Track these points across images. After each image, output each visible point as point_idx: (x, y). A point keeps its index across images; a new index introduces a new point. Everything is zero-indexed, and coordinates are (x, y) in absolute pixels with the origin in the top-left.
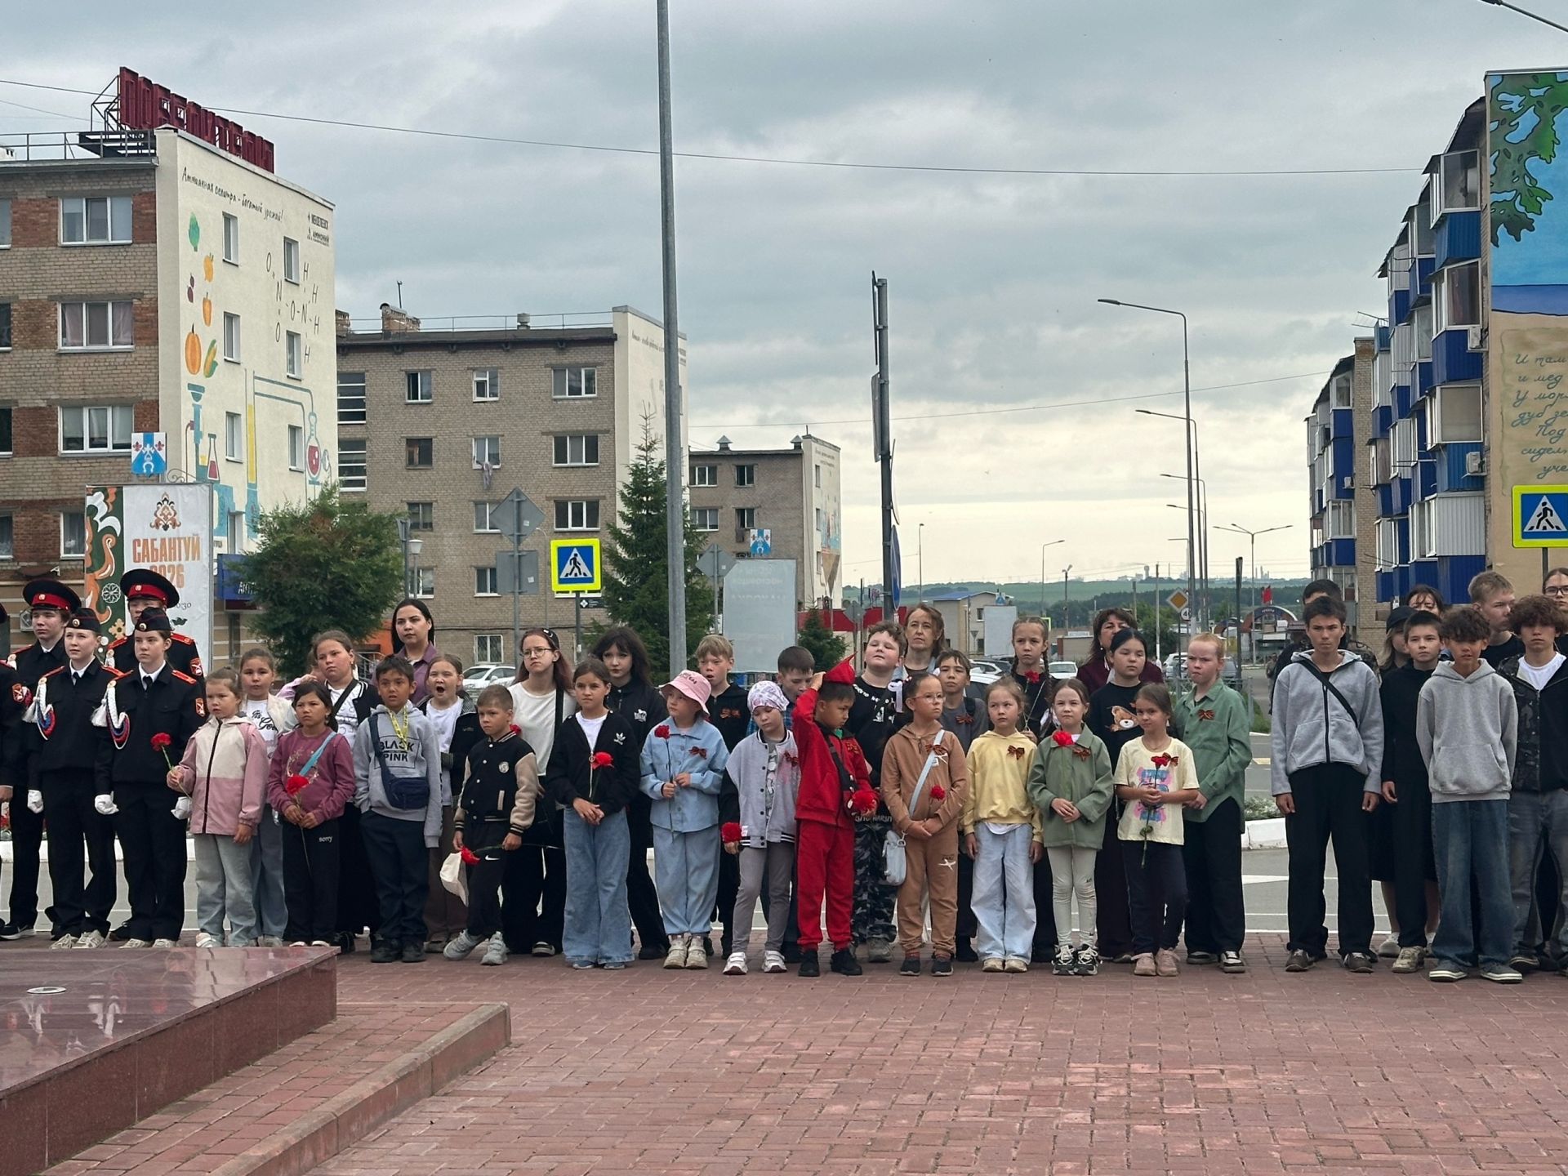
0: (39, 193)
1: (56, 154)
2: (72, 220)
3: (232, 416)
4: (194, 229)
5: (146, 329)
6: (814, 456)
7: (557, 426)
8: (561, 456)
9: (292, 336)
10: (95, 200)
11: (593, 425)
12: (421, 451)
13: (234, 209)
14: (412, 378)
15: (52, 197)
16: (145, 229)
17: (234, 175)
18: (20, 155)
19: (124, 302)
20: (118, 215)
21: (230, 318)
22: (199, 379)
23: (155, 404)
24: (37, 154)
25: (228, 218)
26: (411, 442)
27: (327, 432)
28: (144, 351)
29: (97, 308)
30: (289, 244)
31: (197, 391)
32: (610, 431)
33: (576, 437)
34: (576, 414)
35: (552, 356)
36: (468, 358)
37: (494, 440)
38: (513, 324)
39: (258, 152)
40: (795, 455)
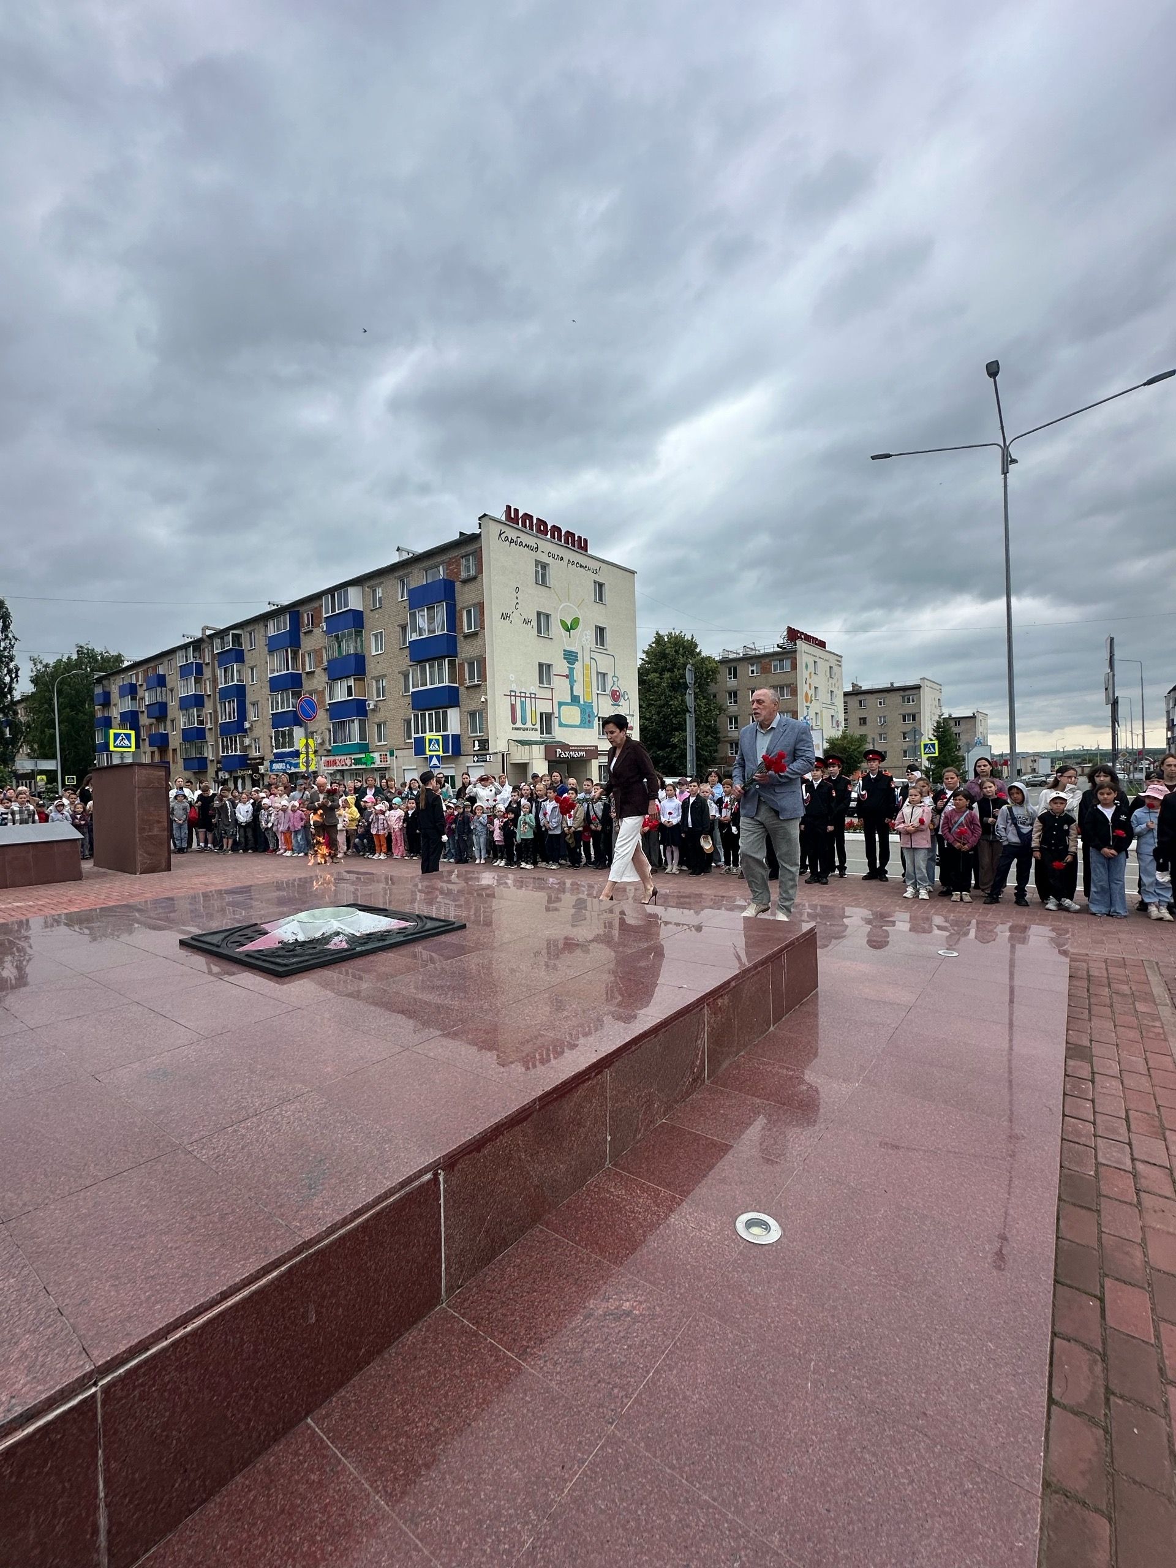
0: (767, 660)
1: (771, 650)
2: (775, 666)
3: (816, 714)
4: (807, 666)
5: (794, 692)
6: (979, 717)
7: (903, 712)
8: (904, 720)
9: (832, 692)
10: (781, 660)
11: (914, 711)
12: (863, 721)
13: (817, 659)
14: (861, 701)
15: (770, 661)
16: (794, 667)
17: (816, 651)
18: (762, 652)
19: (788, 686)
20: (787, 664)
21: (816, 688)
22: (808, 704)
23: (797, 712)
24: (766, 651)
25: (815, 662)
26: (860, 719)
27: (841, 717)
28: (794, 698)
29: (782, 688)
30: (831, 667)
31: (808, 707)
32: (920, 713)
33: (909, 715)
34: (909, 708)
35: (902, 693)
36: (876, 695)
37: (884, 717)
38: (889, 685)
39: (822, 644)
40: (974, 717)
